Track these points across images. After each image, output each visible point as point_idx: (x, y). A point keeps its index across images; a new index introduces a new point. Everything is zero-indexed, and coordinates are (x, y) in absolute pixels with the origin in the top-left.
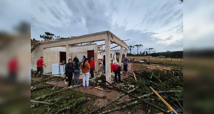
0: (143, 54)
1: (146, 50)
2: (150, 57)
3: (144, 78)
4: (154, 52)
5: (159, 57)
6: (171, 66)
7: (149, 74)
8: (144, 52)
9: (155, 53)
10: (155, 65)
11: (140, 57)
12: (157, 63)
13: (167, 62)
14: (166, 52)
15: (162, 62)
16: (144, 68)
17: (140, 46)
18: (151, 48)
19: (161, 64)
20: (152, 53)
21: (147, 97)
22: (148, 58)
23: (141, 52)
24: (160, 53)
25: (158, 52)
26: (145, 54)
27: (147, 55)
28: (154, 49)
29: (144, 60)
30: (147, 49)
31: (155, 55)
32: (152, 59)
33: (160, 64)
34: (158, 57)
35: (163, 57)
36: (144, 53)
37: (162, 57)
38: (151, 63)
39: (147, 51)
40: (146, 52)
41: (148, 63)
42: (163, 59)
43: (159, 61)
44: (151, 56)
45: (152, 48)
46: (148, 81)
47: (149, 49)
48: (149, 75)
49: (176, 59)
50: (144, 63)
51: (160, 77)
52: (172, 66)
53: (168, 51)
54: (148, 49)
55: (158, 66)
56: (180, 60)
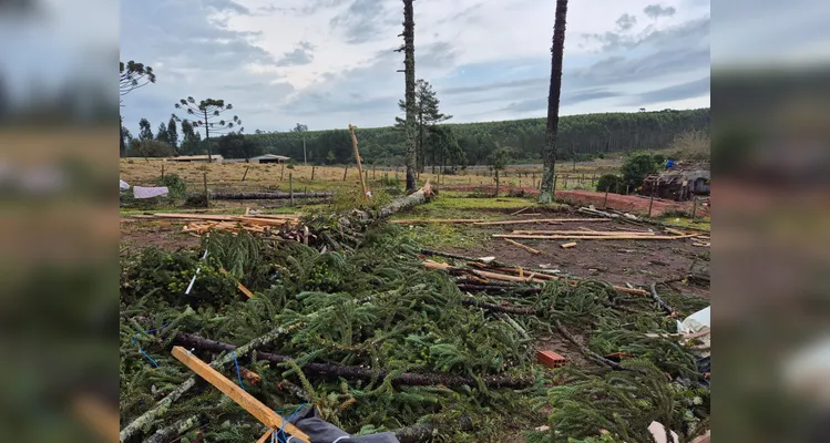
0: (163, 135)
1: (182, 114)
2: (210, 160)
3: (142, 301)
4: (236, 129)
5: (261, 161)
6: (309, 204)
7: (180, 265)
8: (172, 126)
9: (241, 137)
10: (237, 205)
11: (137, 160)
12: (247, 198)
13: (296, 186)
14: (291, 133)
15: (273, 188)
16: (165, 235)
17: (136, 75)
18: (210, 102)
19: (267, 197)
20: (225, 132)
21: (148, 428)
22: (199, 164)
23: (144, 124)
24: (265, 136)
25: (253, 133)
26: (181, 136)
27: (194, 146)
28: (229, 107)
29: (170, 181)
30: (191, 105)
31: (237, 147)
32: (224, 170)
33: (265, 197)
34: (255, 161)
35: (282, 161)
36: (168, 134)
37: (275, 161)
38: (218, 198)
39: (191, 119)
40: (187, 128)
41: (199, 202)
42: (276, 174)
43: (262, 183)
44: (219, 157)
45: (220, 104)
46: (171, 312)
47: (203, 106)
48: (179, 277)
49: (329, 170)
50: (170, 202)
51: (241, 270)
52: (312, 203)
53: (299, 127)
54: (195, 107)
55: (249, 212)
56: (343, 171)
